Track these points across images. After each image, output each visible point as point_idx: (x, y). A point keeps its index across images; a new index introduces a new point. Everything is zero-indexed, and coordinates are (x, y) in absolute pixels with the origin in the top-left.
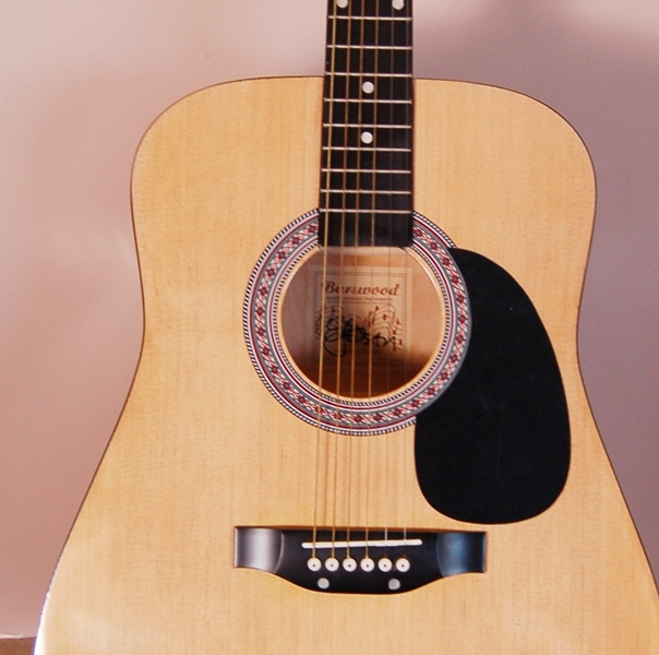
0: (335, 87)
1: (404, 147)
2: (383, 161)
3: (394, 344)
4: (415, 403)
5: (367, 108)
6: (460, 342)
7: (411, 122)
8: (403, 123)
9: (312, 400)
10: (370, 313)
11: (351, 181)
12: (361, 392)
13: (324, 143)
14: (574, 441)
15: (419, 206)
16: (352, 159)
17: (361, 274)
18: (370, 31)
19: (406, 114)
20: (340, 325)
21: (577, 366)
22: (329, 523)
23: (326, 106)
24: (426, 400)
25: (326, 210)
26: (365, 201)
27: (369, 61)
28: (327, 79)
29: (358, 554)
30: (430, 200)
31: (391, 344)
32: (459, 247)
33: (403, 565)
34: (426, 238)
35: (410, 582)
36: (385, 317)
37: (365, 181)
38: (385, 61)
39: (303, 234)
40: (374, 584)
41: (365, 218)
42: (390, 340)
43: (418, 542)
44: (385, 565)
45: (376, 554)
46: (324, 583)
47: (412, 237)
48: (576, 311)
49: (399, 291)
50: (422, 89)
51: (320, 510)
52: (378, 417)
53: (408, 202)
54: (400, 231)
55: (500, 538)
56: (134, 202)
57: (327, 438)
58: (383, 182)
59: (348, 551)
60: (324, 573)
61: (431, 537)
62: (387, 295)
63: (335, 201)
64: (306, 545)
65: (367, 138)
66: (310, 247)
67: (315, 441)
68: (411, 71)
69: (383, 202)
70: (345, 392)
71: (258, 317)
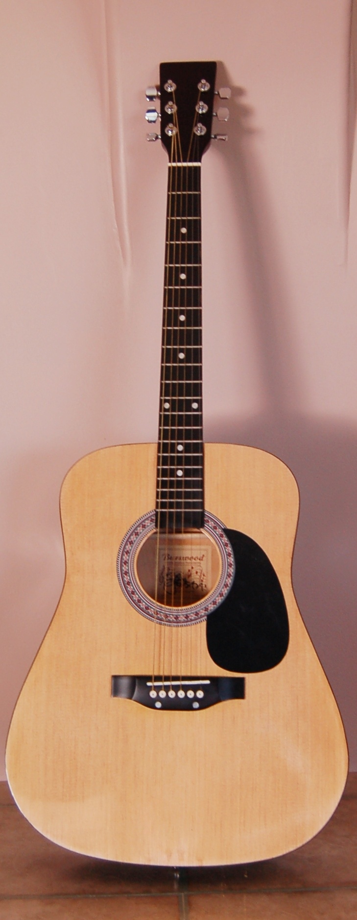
0: (163, 448)
1: (198, 477)
2: (188, 484)
3: (202, 587)
4: (206, 609)
5: (179, 458)
6: (229, 577)
7: (203, 464)
8: (198, 465)
9: (152, 608)
10: (189, 571)
11: (171, 495)
12: (177, 604)
13: (158, 476)
14: (291, 629)
15: (207, 507)
16: (172, 484)
17: (183, 549)
18: (180, 420)
19: (200, 461)
20: (173, 577)
21: (291, 589)
22: (161, 674)
23: (159, 457)
24: (212, 608)
25: (159, 510)
26: (178, 505)
27: (180, 435)
28: (159, 444)
29: (176, 688)
30: (212, 504)
31: (200, 588)
32: (229, 528)
33: (200, 694)
34: (211, 524)
35: (205, 704)
36: (197, 573)
37: (179, 495)
38: (189, 435)
39: (148, 523)
40: (185, 705)
41: (178, 514)
42: (200, 585)
43: (208, 682)
44: (191, 694)
45: (186, 688)
46: (158, 705)
47: (204, 523)
48: (290, 560)
49: (204, 558)
50: (208, 448)
51: (156, 667)
52: (187, 617)
53: (202, 505)
54: (197, 521)
55: (252, 680)
56: (61, 508)
57: (161, 628)
58: (188, 495)
59: (171, 687)
60: (158, 699)
61: (215, 680)
62: (198, 561)
63: (163, 505)
64: (149, 684)
65: (180, 473)
66: (151, 529)
67: (154, 630)
68: (202, 439)
69: (188, 505)
70: (169, 604)
71: (124, 566)
